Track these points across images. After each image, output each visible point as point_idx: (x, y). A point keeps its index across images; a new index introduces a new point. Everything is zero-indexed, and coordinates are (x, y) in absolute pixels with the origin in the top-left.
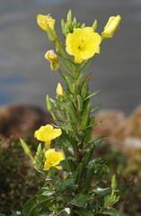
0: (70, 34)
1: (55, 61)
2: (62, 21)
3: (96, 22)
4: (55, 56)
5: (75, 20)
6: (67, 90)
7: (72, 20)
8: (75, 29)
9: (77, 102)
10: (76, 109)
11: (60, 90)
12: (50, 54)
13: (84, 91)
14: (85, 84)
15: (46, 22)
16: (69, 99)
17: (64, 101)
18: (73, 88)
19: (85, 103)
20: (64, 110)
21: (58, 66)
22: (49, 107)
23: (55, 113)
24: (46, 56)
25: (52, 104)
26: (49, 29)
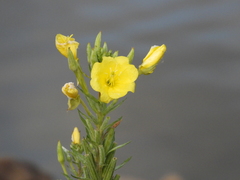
0: (97, 64)
1: (74, 97)
2: (89, 46)
3: (132, 51)
4: (76, 90)
5: (105, 45)
6: (86, 137)
7: (102, 46)
8: (104, 58)
9: (98, 154)
10: (95, 164)
11: (76, 137)
12: (69, 88)
13: (108, 140)
14: (111, 132)
15: (66, 44)
16: (88, 150)
17: (81, 152)
18: (94, 135)
19: (108, 156)
20: (80, 164)
21: (77, 104)
22: (60, 158)
23: (67, 167)
24: (63, 89)
25: (64, 154)
26: (70, 53)
